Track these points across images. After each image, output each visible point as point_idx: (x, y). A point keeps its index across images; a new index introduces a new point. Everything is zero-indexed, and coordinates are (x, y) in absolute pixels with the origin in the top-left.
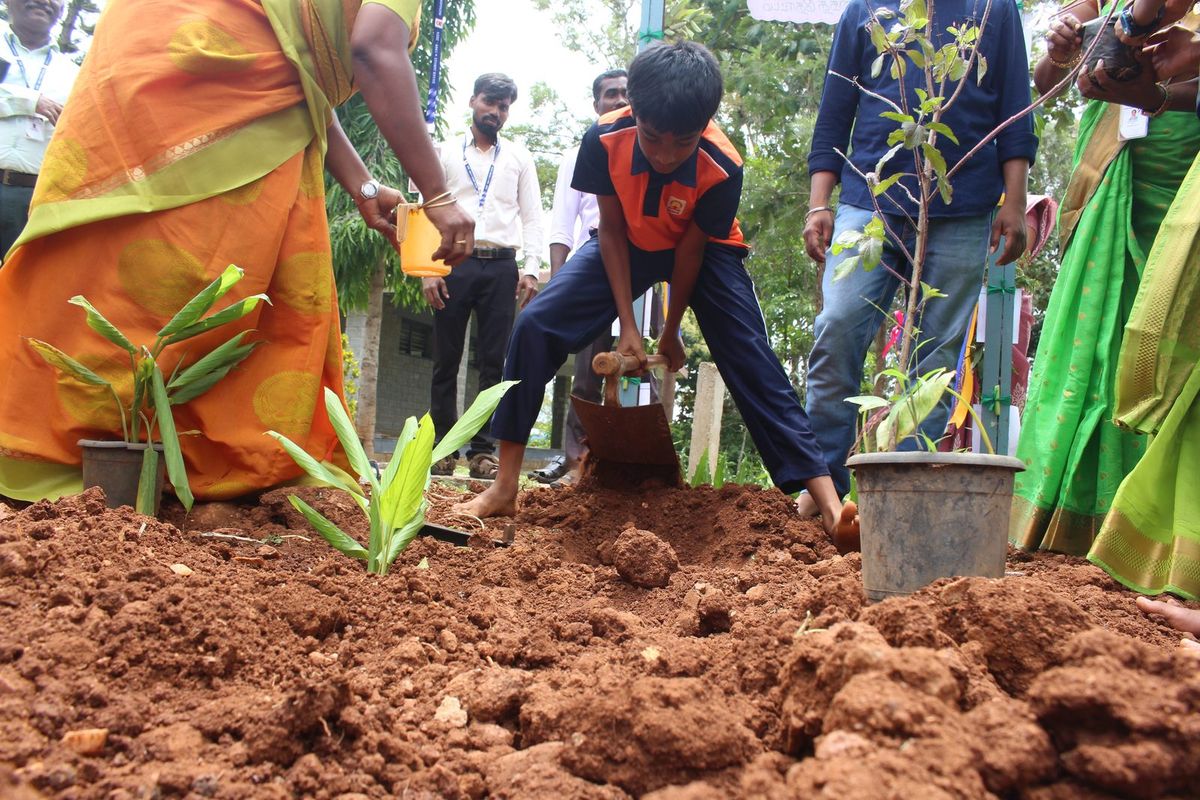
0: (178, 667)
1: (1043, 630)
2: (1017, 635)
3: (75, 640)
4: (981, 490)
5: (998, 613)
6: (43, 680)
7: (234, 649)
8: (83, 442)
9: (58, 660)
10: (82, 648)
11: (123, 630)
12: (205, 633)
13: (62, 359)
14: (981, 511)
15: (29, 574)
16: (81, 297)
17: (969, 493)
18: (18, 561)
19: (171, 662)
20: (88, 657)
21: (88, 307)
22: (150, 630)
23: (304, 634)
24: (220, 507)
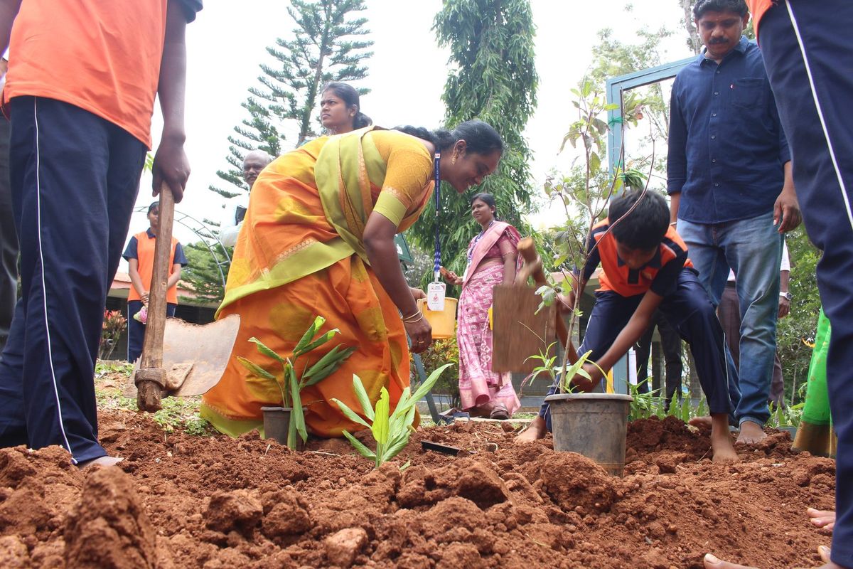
0: (228, 485)
1: (568, 473)
2: (557, 476)
3: (193, 473)
4: (594, 411)
5: (550, 466)
6: (180, 484)
7: (248, 479)
8: (264, 408)
9: (187, 479)
10: (195, 476)
11: (210, 471)
12: (239, 473)
13: (253, 367)
14: (595, 422)
15: (187, 454)
16: (253, 338)
17: (587, 413)
18: (183, 449)
19: (225, 482)
20: (197, 480)
21: (258, 342)
22: (219, 472)
23: (285, 478)
24: (336, 440)
